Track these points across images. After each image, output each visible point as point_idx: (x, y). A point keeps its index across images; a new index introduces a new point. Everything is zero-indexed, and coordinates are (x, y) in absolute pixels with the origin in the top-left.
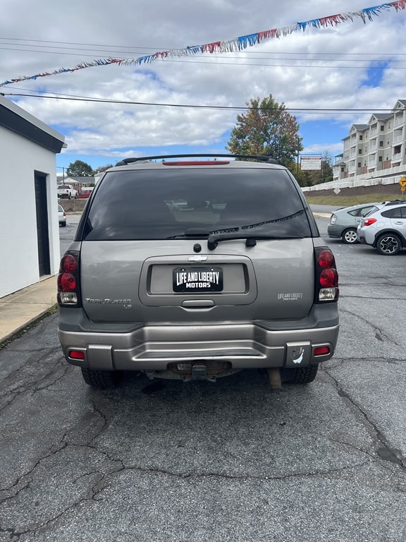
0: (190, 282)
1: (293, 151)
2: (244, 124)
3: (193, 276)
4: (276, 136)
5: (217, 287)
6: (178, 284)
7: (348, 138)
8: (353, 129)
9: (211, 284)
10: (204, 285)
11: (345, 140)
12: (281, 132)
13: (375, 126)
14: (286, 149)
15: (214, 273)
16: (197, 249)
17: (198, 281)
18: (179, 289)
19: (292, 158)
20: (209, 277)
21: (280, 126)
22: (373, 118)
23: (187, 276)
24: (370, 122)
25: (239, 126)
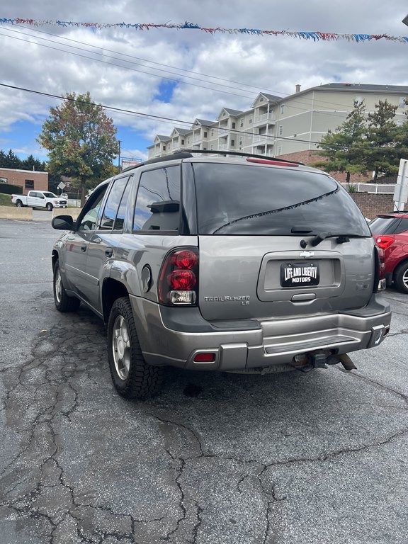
0: (295, 277)
1: (110, 153)
2: (58, 118)
3: (297, 272)
4: (92, 136)
5: (315, 281)
6: (286, 279)
7: (153, 147)
8: (157, 139)
9: (311, 278)
10: (305, 280)
11: (149, 148)
12: (98, 133)
13: (176, 139)
14: (105, 151)
15: (313, 268)
16: (303, 245)
17: (302, 276)
18: (286, 284)
19: (109, 160)
20: (310, 271)
21: (97, 126)
22: (174, 132)
23: (293, 271)
24: (172, 134)
25: (53, 119)
